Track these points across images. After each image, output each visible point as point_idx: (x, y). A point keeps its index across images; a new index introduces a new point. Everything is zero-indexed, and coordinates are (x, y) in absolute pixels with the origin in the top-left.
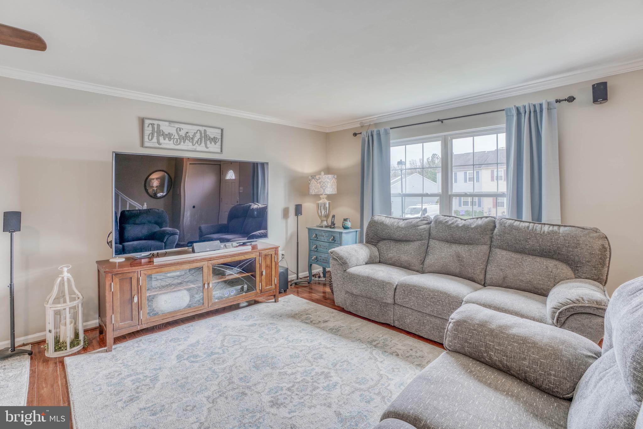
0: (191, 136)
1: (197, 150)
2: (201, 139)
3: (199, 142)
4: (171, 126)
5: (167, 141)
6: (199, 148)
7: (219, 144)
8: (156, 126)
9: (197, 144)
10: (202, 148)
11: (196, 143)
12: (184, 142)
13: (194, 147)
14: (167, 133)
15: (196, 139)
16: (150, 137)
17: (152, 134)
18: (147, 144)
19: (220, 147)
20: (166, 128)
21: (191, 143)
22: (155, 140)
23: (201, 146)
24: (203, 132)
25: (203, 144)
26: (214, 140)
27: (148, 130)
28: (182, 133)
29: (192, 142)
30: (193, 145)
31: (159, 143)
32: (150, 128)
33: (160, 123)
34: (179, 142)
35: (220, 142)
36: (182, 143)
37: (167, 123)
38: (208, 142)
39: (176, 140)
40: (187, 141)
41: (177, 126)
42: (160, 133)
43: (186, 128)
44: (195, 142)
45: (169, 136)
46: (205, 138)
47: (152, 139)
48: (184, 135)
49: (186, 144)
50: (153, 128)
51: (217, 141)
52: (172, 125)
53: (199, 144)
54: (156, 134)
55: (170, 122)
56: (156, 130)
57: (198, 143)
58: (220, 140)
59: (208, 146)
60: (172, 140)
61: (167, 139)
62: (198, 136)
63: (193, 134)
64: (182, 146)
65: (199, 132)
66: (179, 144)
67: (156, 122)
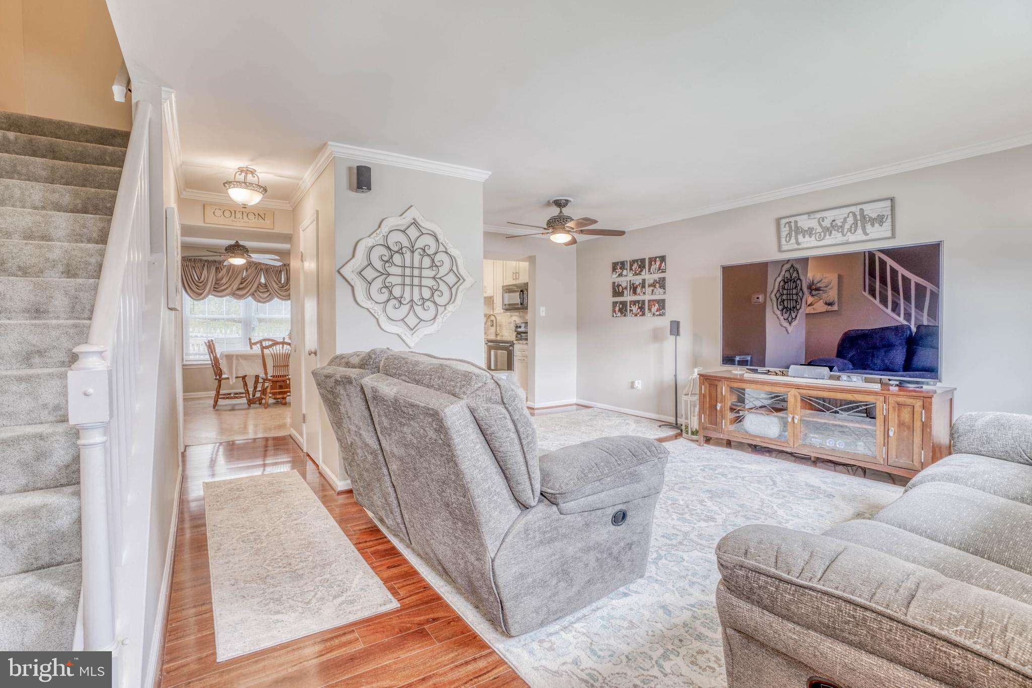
0: (840, 224)
1: (850, 240)
2: (856, 223)
3: (853, 229)
4: (811, 219)
5: (807, 238)
6: (852, 238)
7: (887, 224)
8: (793, 224)
9: (849, 234)
10: (859, 235)
11: (847, 232)
12: (830, 234)
13: (845, 238)
14: (807, 229)
15: (847, 226)
16: (788, 239)
17: (790, 234)
18: (784, 248)
19: (890, 228)
20: (805, 223)
21: (840, 234)
22: (793, 240)
23: (856, 234)
24: (858, 213)
25: (860, 231)
26: (880, 220)
27: (785, 231)
28: (827, 223)
29: (842, 232)
30: (844, 235)
31: (798, 243)
32: (787, 228)
33: (797, 218)
34: (822, 237)
35: (889, 220)
36: (827, 236)
37: (806, 216)
38: (868, 226)
39: (818, 234)
40: (833, 232)
41: (818, 215)
42: (798, 231)
43: (830, 215)
44: (845, 231)
45: (810, 232)
46: (863, 220)
47: (790, 240)
48: (829, 226)
49: (833, 236)
50: (790, 227)
51: (884, 220)
52: (812, 216)
53: (853, 232)
54: (793, 232)
55: (809, 213)
56: (793, 228)
57: (850, 231)
58: (890, 217)
59: (868, 231)
60: (814, 236)
61: (807, 236)
62: (850, 220)
63: (842, 220)
64: (829, 240)
65: (851, 214)
66: (823, 239)
67: (792, 219)
